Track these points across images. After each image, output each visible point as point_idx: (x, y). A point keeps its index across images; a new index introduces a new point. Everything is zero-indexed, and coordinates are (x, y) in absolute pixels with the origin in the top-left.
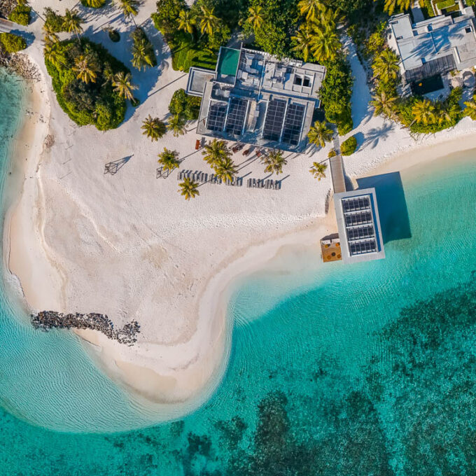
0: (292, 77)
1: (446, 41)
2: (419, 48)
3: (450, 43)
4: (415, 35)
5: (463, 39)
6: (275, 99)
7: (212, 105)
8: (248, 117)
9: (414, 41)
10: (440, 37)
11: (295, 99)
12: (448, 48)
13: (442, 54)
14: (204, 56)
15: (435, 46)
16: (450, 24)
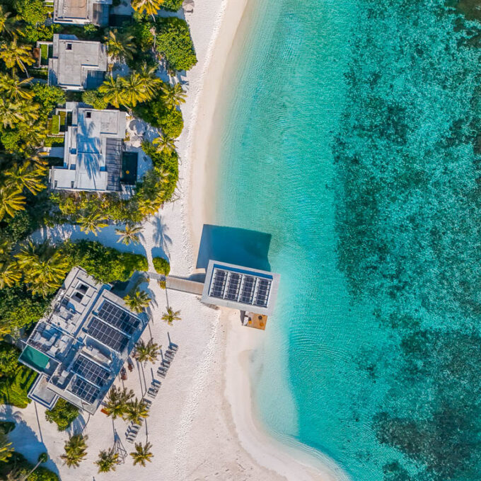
0: (72, 301)
1: (91, 141)
2: (89, 169)
3: (94, 138)
4: (75, 169)
5: (95, 123)
6: (88, 327)
7: (71, 390)
8: (95, 360)
9: (81, 172)
10: (85, 146)
11: (95, 307)
12: (99, 142)
13: (103, 149)
14: (23, 376)
15: (92, 153)
16: (76, 130)
